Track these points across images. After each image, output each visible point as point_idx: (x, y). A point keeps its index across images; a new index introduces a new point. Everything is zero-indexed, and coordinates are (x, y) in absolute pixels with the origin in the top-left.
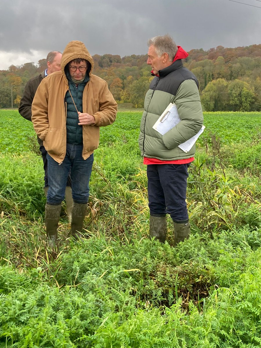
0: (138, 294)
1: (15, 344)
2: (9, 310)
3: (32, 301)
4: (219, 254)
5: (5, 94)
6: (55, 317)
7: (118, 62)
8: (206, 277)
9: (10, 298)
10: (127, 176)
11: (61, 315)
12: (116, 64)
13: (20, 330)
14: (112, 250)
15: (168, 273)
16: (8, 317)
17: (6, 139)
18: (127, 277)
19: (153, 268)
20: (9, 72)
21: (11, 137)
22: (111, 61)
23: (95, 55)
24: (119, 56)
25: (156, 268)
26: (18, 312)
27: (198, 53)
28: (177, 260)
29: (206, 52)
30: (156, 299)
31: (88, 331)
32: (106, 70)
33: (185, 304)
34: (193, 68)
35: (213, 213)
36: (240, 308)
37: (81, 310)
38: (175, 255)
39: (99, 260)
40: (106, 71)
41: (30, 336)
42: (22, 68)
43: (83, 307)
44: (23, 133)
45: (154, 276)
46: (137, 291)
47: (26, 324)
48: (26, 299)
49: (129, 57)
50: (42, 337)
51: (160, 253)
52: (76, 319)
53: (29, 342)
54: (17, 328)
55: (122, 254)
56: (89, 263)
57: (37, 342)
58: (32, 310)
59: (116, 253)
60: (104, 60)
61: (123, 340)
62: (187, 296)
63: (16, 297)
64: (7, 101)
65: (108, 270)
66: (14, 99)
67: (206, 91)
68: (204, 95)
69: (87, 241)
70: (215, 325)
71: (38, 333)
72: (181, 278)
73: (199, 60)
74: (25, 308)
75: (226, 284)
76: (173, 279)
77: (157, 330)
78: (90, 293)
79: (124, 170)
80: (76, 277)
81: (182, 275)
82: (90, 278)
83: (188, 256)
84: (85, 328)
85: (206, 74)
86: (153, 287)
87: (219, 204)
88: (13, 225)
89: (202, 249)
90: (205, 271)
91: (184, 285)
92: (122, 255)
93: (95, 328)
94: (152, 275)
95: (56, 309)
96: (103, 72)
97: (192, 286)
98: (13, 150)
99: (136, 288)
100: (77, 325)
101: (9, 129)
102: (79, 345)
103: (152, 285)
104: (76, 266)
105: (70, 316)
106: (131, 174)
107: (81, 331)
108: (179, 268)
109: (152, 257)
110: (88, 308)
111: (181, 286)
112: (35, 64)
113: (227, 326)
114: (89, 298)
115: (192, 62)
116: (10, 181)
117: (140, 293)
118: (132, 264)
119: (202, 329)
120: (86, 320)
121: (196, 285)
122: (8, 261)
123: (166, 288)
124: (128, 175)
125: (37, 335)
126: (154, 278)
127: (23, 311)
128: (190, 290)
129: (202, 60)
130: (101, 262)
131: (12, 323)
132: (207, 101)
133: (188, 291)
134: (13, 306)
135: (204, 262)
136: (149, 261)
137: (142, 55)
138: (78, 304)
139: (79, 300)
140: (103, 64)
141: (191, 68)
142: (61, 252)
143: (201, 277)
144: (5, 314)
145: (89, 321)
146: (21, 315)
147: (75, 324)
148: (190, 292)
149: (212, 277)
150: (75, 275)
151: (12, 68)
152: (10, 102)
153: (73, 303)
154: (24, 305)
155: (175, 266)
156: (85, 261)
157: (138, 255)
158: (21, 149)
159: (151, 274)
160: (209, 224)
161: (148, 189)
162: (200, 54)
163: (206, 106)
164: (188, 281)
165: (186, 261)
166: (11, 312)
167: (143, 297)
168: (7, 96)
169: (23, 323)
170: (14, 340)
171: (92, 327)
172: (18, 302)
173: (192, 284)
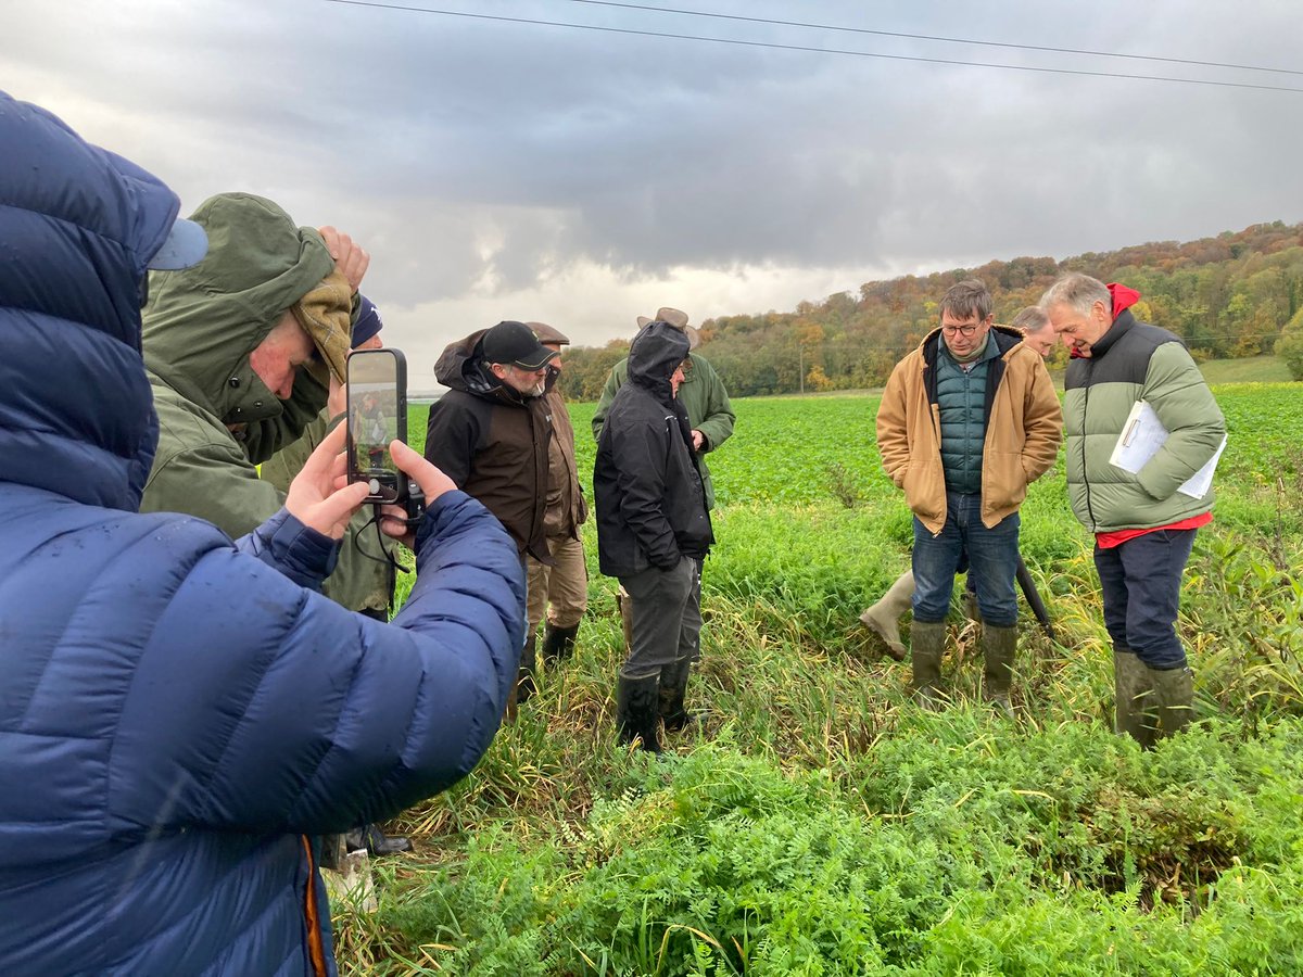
0: (1046, 853)
1: (763, 926)
2: (756, 854)
3: (801, 843)
4: (1262, 778)
5: (788, 364)
6: (848, 880)
7: (1047, 274)
8: (1222, 832)
9: (760, 831)
10: (1049, 562)
11: (858, 879)
12: (1043, 278)
13: (775, 899)
14: (993, 744)
15: (1124, 812)
16: (754, 870)
17: (783, 470)
18: (1022, 809)
19: (1088, 796)
20: (796, 317)
21: (792, 464)
22: (1031, 273)
23: (993, 262)
24: (1052, 260)
25: (1094, 796)
26: (775, 862)
27: (1267, 233)
28: (1151, 783)
29: (1292, 230)
30: (1091, 870)
31: (914, 921)
32: (1018, 293)
33: (1169, 890)
34: (1256, 270)
35: (1265, 670)
36: (1286, 922)
37: (902, 875)
38: (1147, 770)
39: (960, 763)
40: (1018, 296)
41: (794, 914)
42: (824, 306)
43: (908, 869)
44: (819, 455)
45: (1091, 815)
46: (1043, 846)
47: (787, 889)
48: (792, 836)
49: (1077, 260)
50: (818, 920)
51: (1108, 761)
52: (890, 890)
53: (791, 927)
54: (769, 895)
55: (1014, 755)
56: (935, 768)
57: (806, 928)
58: (800, 862)
59: (1001, 749)
60: (1015, 272)
61: (987, 956)
62: (1174, 871)
63: (773, 829)
64: (792, 378)
65: (976, 790)
66: (805, 375)
67: (1295, 329)
68: (1288, 338)
69: (936, 717)
70: (1216, 953)
71: (810, 909)
72: (1158, 828)
73: (1272, 251)
74: (788, 854)
75: (1271, 854)
76: (1139, 828)
77: (1067, 945)
78: (929, 837)
79: (1041, 547)
80: (905, 797)
81: (1162, 821)
82: (932, 806)
83: (1181, 776)
84: (911, 914)
85: (1294, 285)
86: (1083, 840)
87: (1281, 649)
88: (783, 665)
89: (1220, 760)
90: (1221, 816)
91: (1165, 844)
92: (1013, 759)
93: (932, 918)
94: (1085, 811)
95: (852, 864)
96: (1010, 300)
97: (1187, 849)
98: (794, 494)
99: (1039, 839)
100: (893, 905)
101: (791, 446)
102: (894, 949)
103: (1080, 835)
104: (906, 772)
105: (880, 883)
106: (1060, 557)
107: (900, 919)
108: (1153, 803)
109: (1085, 769)
110: (918, 873)
111: (1157, 847)
112: (852, 296)
113: (1250, 960)
114: (922, 849)
115: (1253, 256)
116: (782, 568)
117: (1050, 851)
118: (1034, 781)
119: (1184, 960)
120: (914, 897)
121: (1199, 849)
122: (768, 745)
123: (1120, 848)
124: (1051, 558)
125: (807, 914)
126: (1089, 819)
127: (783, 860)
128: (1182, 859)
129: (1280, 249)
130: (962, 770)
131: (760, 882)
132: (1298, 353)
133: (1176, 861)
134: (764, 847)
135: (1224, 795)
136: (1079, 777)
137: (1110, 253)
138: (897, 860)
139: (900, 852)
140: (1011, 282)
141: (1248, 272)
142: (879, 736)
143: (1210, 830)
144: (749, 863)
145: (918, 899)
146: (780, 867)
147: (889, 901)
148: (1182, 865)
149: (1240, 834)
150: (902, 792)
151: (804, 306)
152: (799, 380)
153: (887, 856)
154: (786, 848)
155: (1145, 796)
156: (927, 764)
157: (1050, 761)
158: (812, 492)
159: (1081, 808)
160: (1250, 697)
161: (1105, 594)
162: (1274, 235)
163: (1295, 365)
164: (1177, 837)
165: (1173, 787)
166: (760, 860)
167: (1059, 861)
168: (792, 368)
169: (782, 885)
170: (763, 917)
171: (925, 915)
172: (775, 841)
173: (1188, 846)
